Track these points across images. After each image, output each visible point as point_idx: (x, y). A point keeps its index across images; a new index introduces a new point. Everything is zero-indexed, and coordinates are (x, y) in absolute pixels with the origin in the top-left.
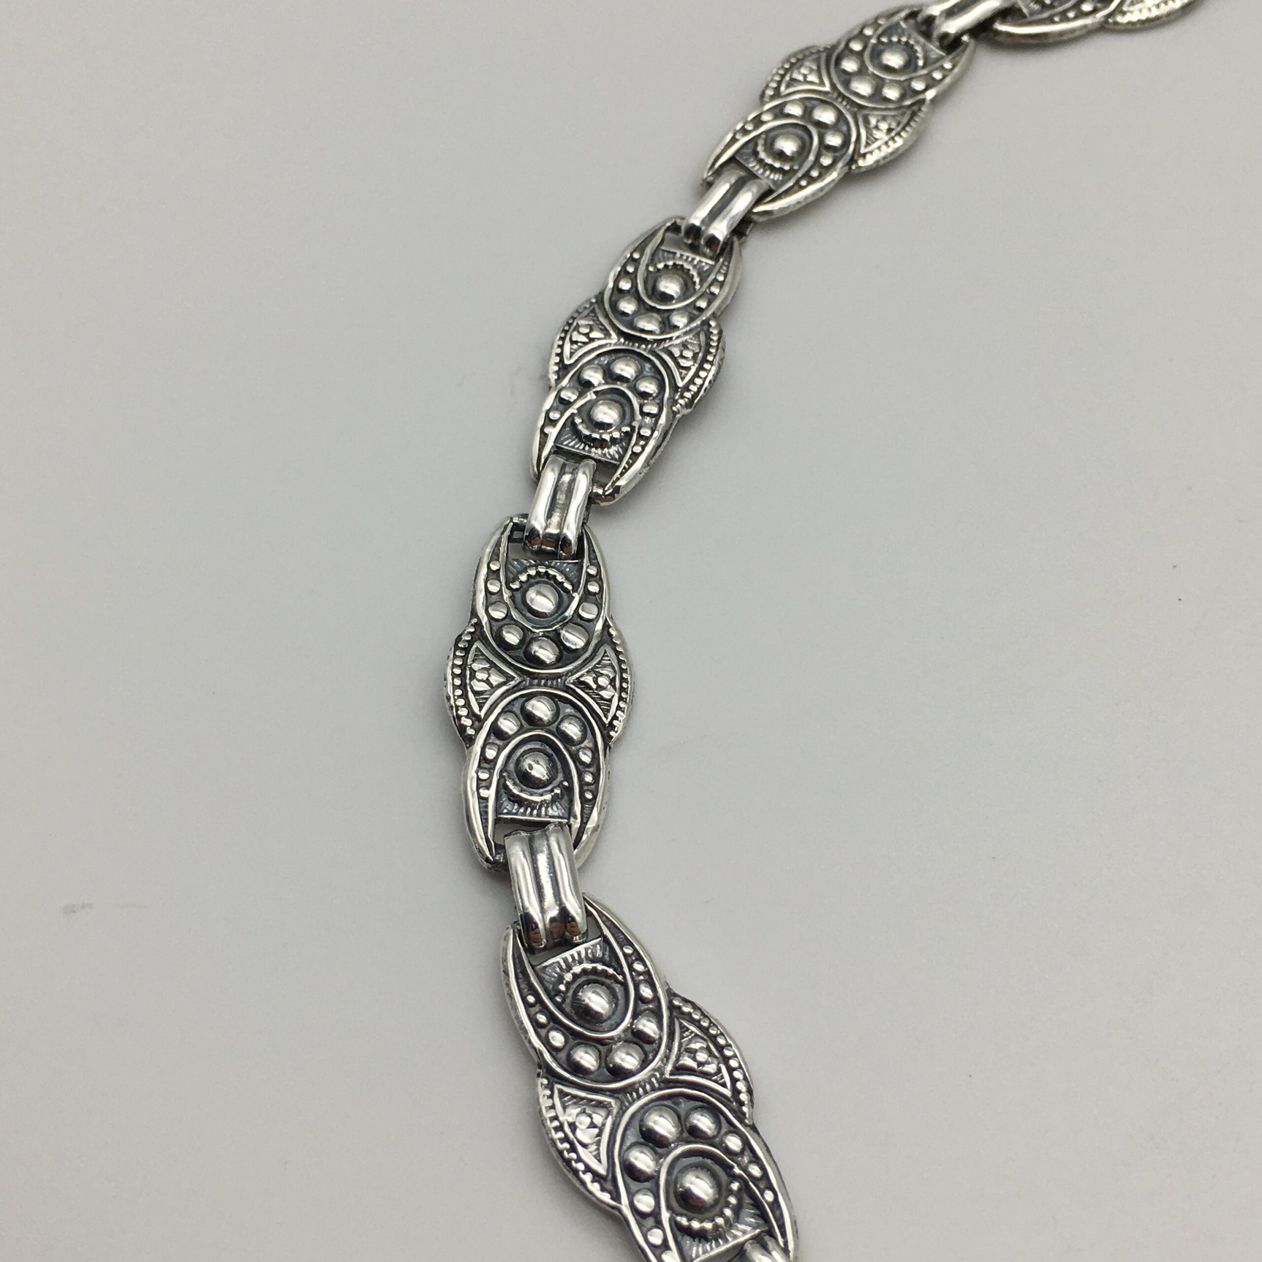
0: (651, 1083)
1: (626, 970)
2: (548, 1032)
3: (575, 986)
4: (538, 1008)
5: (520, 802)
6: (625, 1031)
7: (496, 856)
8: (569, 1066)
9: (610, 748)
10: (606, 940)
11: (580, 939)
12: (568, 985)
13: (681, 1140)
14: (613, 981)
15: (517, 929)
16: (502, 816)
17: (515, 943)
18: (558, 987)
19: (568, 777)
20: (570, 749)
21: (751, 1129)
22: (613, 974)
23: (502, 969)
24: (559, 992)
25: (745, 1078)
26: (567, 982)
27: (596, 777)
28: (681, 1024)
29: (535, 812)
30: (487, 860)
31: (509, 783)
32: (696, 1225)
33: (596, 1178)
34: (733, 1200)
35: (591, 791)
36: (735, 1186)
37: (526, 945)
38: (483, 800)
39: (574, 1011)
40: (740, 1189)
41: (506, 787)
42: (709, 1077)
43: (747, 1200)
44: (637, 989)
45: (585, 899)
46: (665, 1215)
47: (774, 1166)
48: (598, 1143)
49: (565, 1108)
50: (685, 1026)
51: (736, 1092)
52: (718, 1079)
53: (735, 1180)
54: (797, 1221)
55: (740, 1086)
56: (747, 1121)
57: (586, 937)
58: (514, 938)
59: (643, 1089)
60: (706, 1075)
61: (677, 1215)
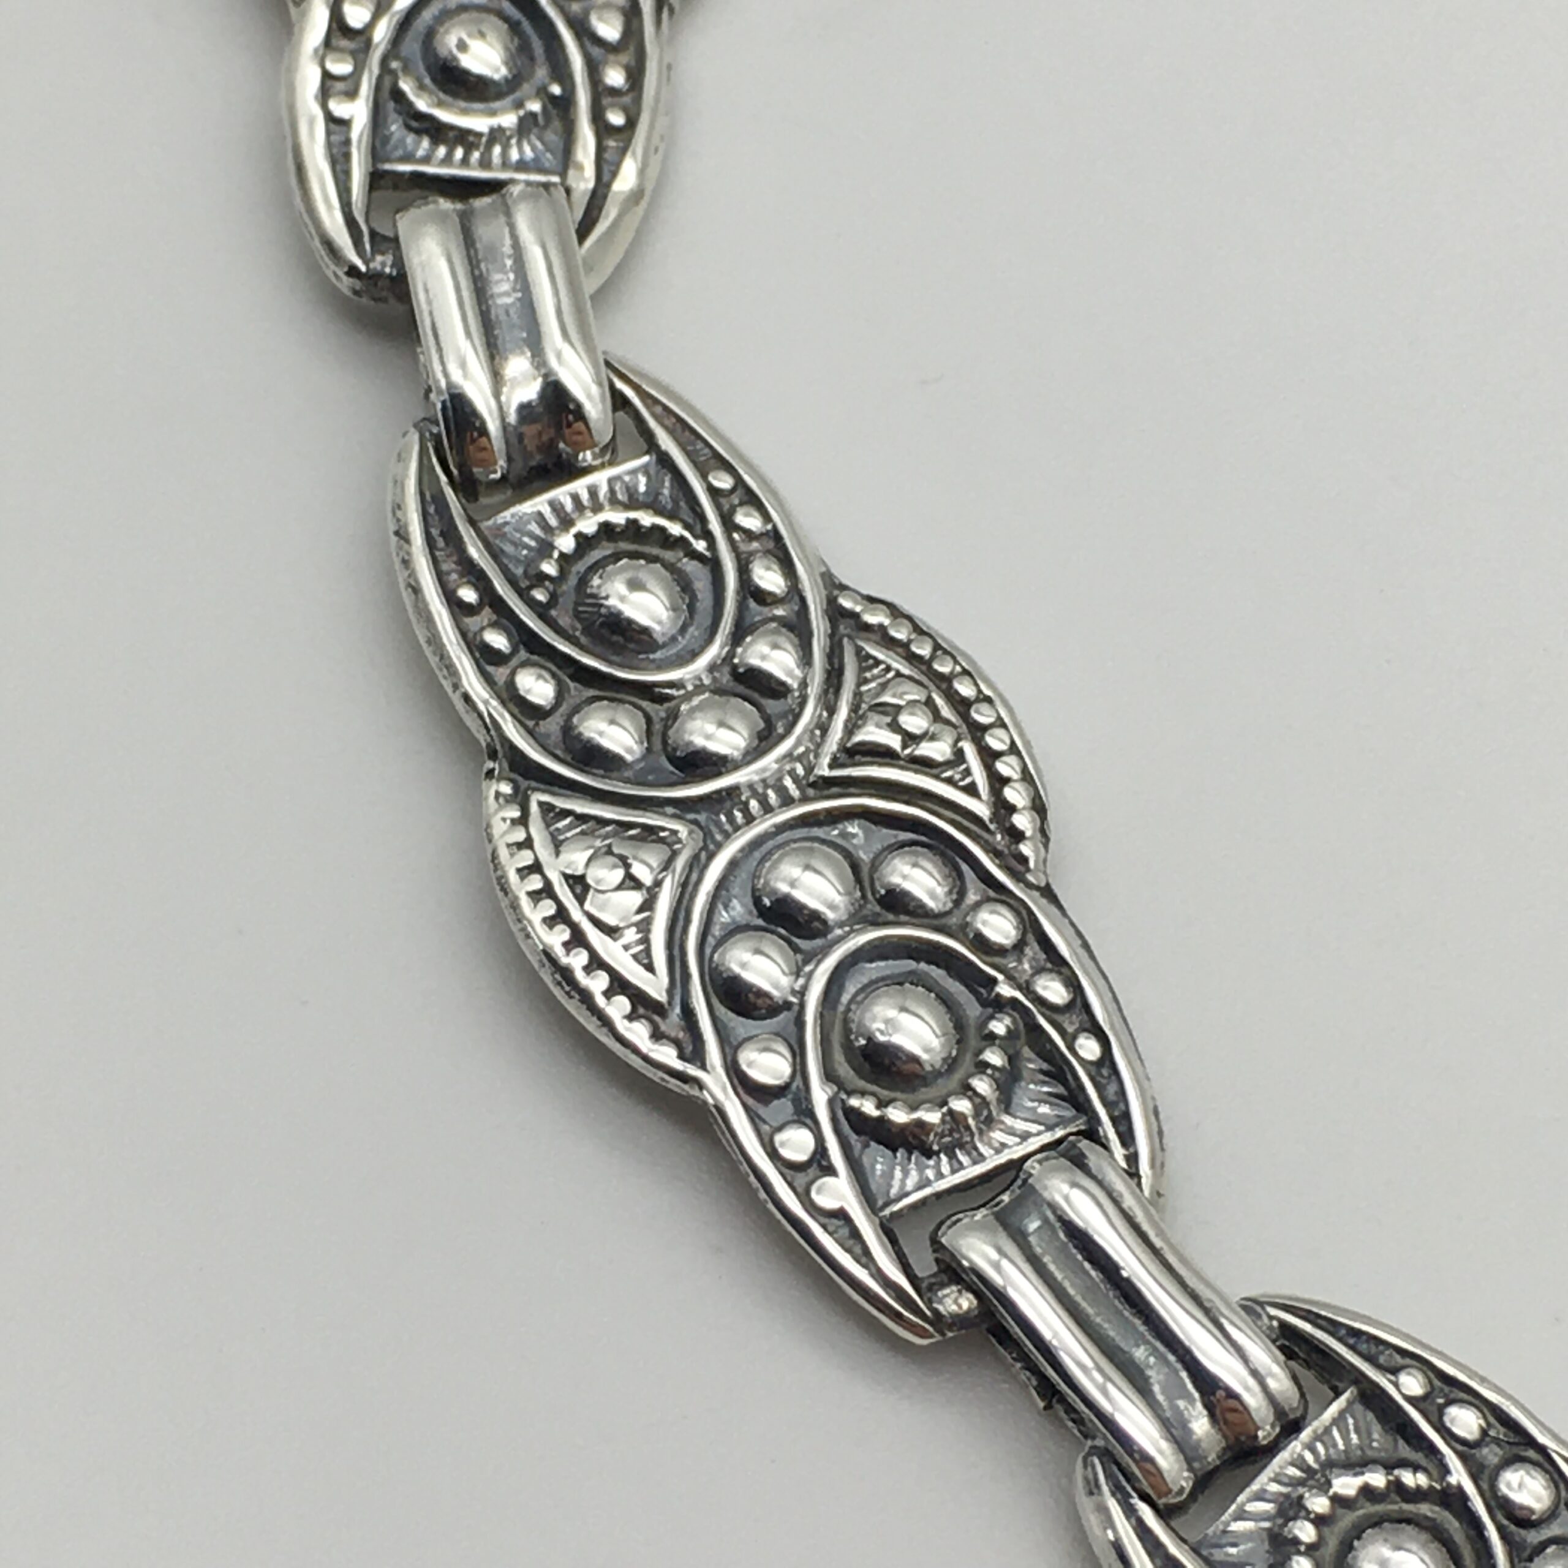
0: (781, 791)
1: (715, 526)
2: (513, 673)
3: (581, 567)
4: (487, 615)
5: (437, 131)
6: (712, 668)
7: (373, 259)
8: (567, 750)
9: (672, 11)
10: (665, 461)
11: (595, 457)
12: (565, 560)
13: (859, 919)
14: (681, 554)
15: (431, 434)
16: (388, 167)
17: (424, 468)
18: (538, 567)
19: (561, 72)
20: (566, 8)
21: (1042, 895)
22: (682, 538)
23: (392, 527)
24: (541, 578)
25: (1026, 777)
26: (562, 555)
27: (636, 76)
28: (859, 650)
29: (476, 155)
30: (353, 271)
31: (406, 86)
32: (898, 1115)
33: (641, 1011)
34: (994, 1057)
35: (625, 110)
36: (999, 1027)
37: (455, 472)
38: (337, 124)
39: (579, 626)
40: (1011, 1034)
41: (398, 96)
42: (935, 771)
43: (1032, 1064)
44: (744, 571)
45: (608, 364)
46: (820, 1096)
47: (1101, 982)
48: (644, 927)
49: (557, 846)
50: (869, 656)
51: (1003, 809)
52: (957, 777)
53: (1001, 1011)
54: (1160, 1109)
55: (1015, 795)
56: (1030, 878)
57: (611, 453)
58: (423, 452)
59: (760, 802)
60: (924, 764)
61: (850, 1093)
